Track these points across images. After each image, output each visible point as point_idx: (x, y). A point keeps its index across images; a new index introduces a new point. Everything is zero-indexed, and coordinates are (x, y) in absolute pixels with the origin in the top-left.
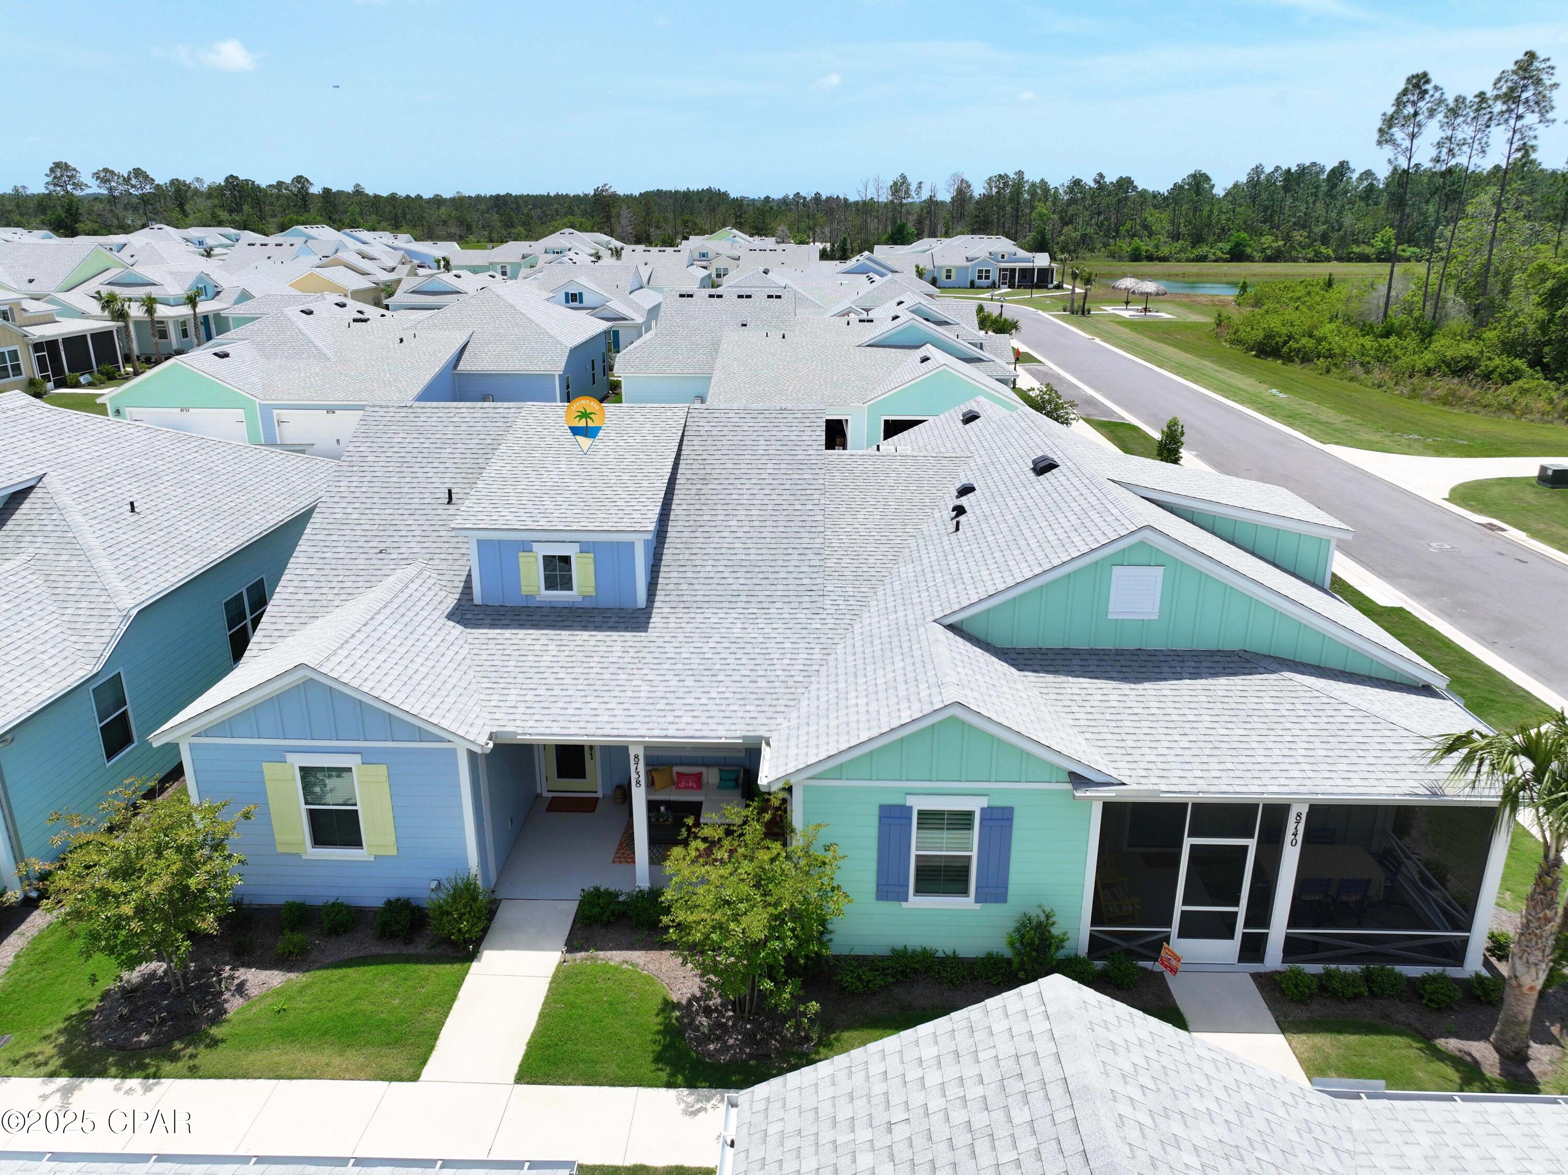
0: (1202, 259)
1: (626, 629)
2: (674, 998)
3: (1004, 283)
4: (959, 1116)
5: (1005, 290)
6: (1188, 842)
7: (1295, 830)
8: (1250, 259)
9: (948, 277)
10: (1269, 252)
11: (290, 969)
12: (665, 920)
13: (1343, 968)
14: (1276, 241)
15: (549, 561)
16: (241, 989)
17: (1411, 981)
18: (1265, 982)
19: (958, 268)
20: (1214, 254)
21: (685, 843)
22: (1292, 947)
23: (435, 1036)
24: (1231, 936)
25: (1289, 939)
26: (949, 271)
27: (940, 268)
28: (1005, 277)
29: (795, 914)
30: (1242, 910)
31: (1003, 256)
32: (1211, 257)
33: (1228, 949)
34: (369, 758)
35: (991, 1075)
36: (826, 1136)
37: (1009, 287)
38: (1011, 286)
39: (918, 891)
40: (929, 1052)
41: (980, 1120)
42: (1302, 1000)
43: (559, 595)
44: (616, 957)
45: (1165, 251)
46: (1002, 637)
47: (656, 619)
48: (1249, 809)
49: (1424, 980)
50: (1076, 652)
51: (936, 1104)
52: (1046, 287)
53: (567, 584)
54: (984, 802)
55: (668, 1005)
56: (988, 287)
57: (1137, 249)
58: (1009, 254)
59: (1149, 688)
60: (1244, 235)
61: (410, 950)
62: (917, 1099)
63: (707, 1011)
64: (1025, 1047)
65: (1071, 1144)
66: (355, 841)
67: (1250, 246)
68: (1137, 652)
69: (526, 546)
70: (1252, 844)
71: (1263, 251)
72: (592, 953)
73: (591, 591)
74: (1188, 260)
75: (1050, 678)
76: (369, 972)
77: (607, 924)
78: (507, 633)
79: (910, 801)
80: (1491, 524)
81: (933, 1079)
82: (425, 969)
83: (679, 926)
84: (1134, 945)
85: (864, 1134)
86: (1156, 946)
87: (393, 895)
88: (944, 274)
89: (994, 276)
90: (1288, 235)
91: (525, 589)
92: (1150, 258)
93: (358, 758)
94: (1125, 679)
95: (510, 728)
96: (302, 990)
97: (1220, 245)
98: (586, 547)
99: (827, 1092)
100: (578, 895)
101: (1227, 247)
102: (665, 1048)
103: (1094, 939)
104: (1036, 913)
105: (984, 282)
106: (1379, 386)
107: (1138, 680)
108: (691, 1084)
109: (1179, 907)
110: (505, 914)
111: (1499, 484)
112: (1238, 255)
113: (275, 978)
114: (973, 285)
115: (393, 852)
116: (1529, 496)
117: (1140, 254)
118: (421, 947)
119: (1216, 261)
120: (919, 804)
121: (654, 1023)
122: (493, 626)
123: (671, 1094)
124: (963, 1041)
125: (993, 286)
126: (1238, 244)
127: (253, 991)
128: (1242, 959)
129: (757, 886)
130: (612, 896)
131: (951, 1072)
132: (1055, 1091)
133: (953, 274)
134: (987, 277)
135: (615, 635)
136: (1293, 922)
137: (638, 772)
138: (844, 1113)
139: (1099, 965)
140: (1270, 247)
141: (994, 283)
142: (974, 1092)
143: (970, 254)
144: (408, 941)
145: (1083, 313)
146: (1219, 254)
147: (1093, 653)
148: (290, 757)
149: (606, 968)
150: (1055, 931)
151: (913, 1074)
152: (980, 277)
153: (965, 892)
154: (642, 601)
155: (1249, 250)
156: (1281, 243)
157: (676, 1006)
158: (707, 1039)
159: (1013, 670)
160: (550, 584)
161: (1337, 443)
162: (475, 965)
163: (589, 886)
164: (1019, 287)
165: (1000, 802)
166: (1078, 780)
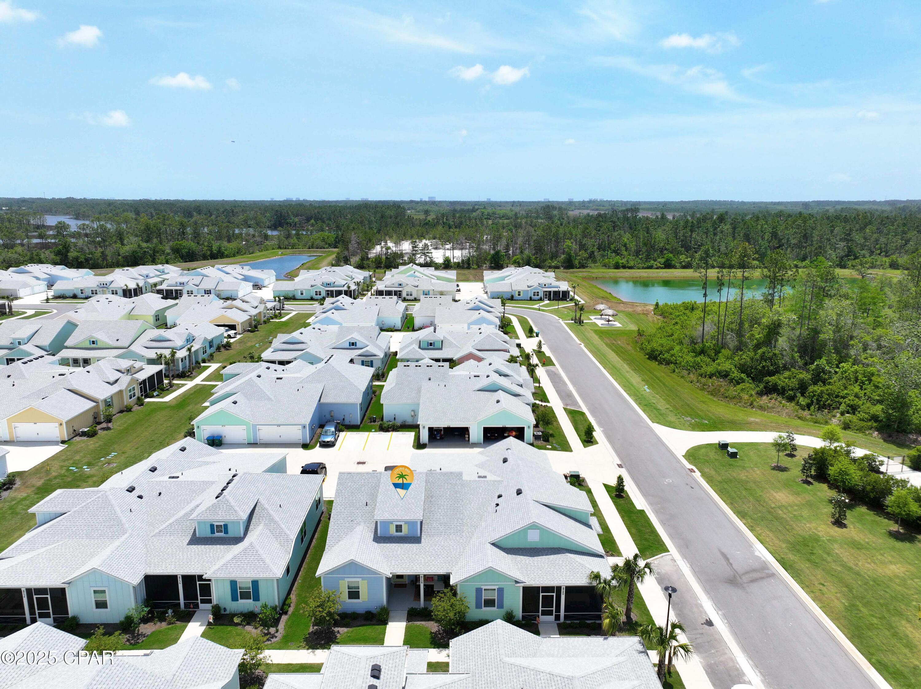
0: (651, 267)
1: (416, 543)
2: (432, 631)
3: (546, 298)
4: (483, 639)
5: (547, 302)
6: (541, 594)
7: (563, 592)
8: (674, 267)
9: (519, 295)
10: (683, 264)
11: (347, 627)
12: (432, 614)
13: (576, 621)
14: (687, 258)
15: (397, 526)
16: (338, 632)
17: (589, 624)
18: (559, 625)
19: (523, 291)
20: (656, 265)
21: (435, 597)
22: (566, 617)
23: (384, 640)
24: (552, 615)
25: (565, 615)
26: (519, 292)
27: (515, 291)
28: (546, 295)
29: (459, 612)
30: (554, 609)
31: (545, 285)
32: (655, 266)
33: (552, 618)
34: (363, 579)
35: (488, 633)
36: (465, 644)
37: (549, 300)
38: (550, 299)
39: (485, 606)
40: (480, 631)
41: (486, 639)
42: (565, 628)
43: (399, 534)
44: (418, 623)
45: (632, 263)
46: (504, 545)
47: (423, 540)
48: (553, 587)
49: (592, 623)
50: (521, 549)
51: (481, 638)
52: (566, 300)
53: (401, 531)
54: (498, 587)
55: (431, 633)
56: (538, 300)
57: (617, 263)
58: (548, 284)
59: (536, 558)
60: (671, 255)
61: (372, 623)
62: (478, 637)
63: (440, 634)
64: (493, 629)
65: (497, 640)
66: (358, 597)
67: (674, 260)
68: (534, 549)
69: (392, 523)
70: (554, 594)
71: (681, 263)
72: (413, 622)
73: (407, 533)
74: (643, 268)
75: (514, 556)
76: (365, 628)
77: (415, 616)
78: (388, 545)
79: (482, 587)
80: (692, 469)
81: (480, 635)
82: (377, 627)
83: (435, 615)
84: (532, 617)
85: (471, 643)
86: (535, 618)
87: (367, 610)
88: (517, 293)
89: (541, 294)
90: (692, 255)
91: (391, 533)
92: (624, 267)
93: (361, 579)
94: (531, 556)
95: (394, 571)
96: (352, 632)
97: (659, 260)
98: (406, 523)
99: (465, 638)
100: (408, 609)
101: (663, 260)
102: (432, 641)
103: (523, 616)
104: (509, 610)
105: (536, 297)
106: (691, 382)
107: (534, 556)
108: (438, 648)
109: (541, 609)
110: (391, 614)
111: (706, 448)
112: (668, 265)
113: (345, 630)
114: (531, 299)
115: (367, 600)
116: (712, 455)
117: (619, 265)
118: (374, 622)
119: (657, 268)
120: (484, 587)
121: (429, 636)
122: (384, 543)
123: (435, 650)
124: (485, 629)
125: (541, 299)
126: (668, 260)
127: (341, 632)
128: (555, 620)
129: (451, 606)
130: (416, 609)
131: (483, 633)
132: (496, 635)
133: (521, 294)
134: (538, 295)
135: (414, 545)
136: (566, 611)
137: (422, 580)
138: (468, 640)
139: (524, 622)
140: (684, 261)
141: (541, 298)
142: (486, 636)
143: (529, 284)
144: (371, 621)
145: (580, 323)
146: (659, 265)
147: (525, 549)
148: (346, 579)
149: (417, 626)
150: (514, 614)
151: (478, 634)
152: (534, 295)
153: (494, 606)
154: (419, 535)
155: (673, 262)
156: (689, 259)
157: (433, 633)
158: (440, 639)
159: (506, 554)
160: (397, 531)
161: (658, 423)
162: (388, 626)
163: (410, 607)
164: (553, 300)
165: (501, 587)
166: (517, 582)
